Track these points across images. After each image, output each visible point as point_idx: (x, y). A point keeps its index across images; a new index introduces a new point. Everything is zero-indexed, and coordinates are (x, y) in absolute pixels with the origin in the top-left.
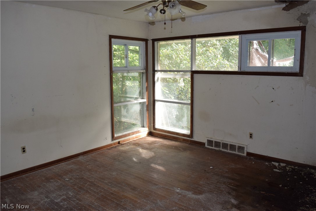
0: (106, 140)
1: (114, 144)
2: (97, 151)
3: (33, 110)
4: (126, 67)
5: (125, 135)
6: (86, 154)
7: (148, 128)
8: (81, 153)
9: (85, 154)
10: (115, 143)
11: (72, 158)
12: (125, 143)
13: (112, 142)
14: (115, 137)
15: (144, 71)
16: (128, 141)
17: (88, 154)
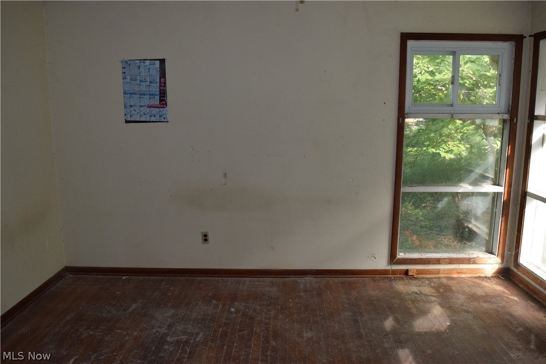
0: (373, 259)
1: (394, 272)
2: (348, 276)
3: (225, 175)
4: (452, 105)
5: (426, 259)
6: (322, 276)
7: (500, 256)
8: (312, 270)
9: (320, 275)
10: (397, 270)
11: (291, 275)
12: (422, 278)
13: (389, 268)
14: (399, 259)
15: (506, 117)
16: (433, 274)
17: (325, 276)
